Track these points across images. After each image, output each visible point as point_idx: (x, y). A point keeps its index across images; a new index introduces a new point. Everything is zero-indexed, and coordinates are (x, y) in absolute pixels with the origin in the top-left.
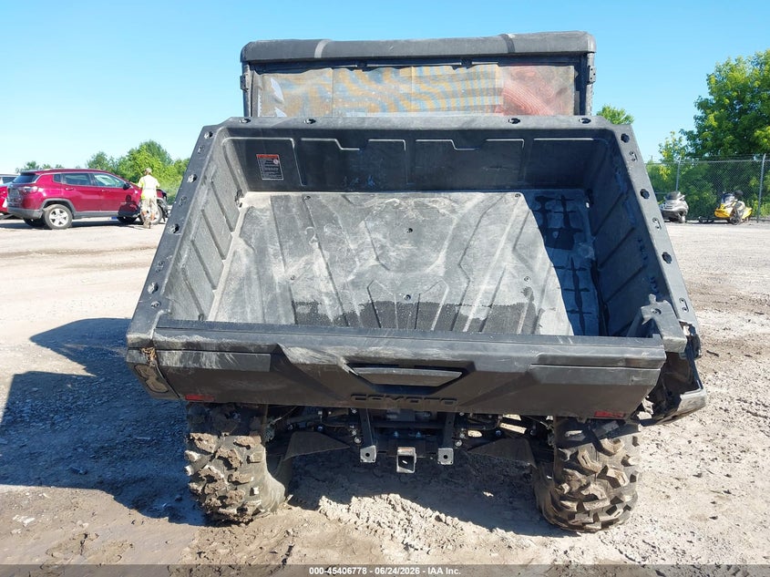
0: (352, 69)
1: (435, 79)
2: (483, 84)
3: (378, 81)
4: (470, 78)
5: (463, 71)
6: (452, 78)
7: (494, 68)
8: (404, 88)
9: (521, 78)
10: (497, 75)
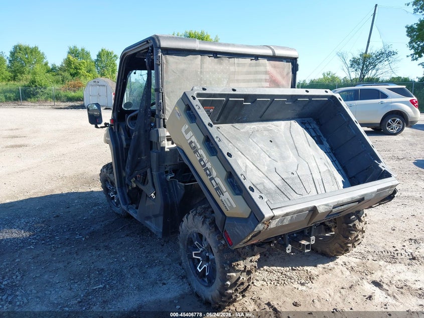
0: (210, 57)
1: (244, 65)
2: (262, 69)
3: (221, 64)
4: (256, 65)
5: (254, 61)
6: (250, 65)
7: (265, 61)
8: (232, 69)
9: (275, 67)
10: (267, 65)
